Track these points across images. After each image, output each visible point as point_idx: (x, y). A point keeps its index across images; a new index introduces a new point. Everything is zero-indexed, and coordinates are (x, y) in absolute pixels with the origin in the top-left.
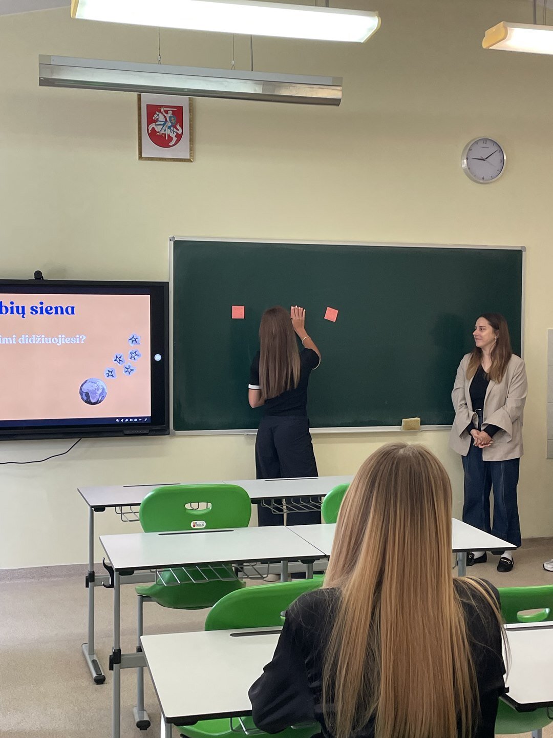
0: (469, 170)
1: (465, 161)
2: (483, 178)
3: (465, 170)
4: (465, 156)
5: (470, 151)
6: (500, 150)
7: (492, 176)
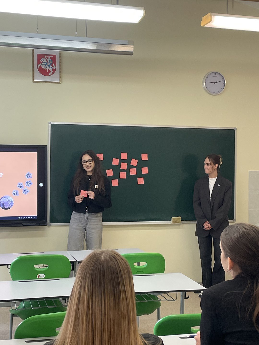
0: (206, 88)
1: (204, 84)
2: (214, 92)
3: (204, 88)
4: (205, 81)
5: (207, 79)
6: (223, 78)
7: (218, 92)
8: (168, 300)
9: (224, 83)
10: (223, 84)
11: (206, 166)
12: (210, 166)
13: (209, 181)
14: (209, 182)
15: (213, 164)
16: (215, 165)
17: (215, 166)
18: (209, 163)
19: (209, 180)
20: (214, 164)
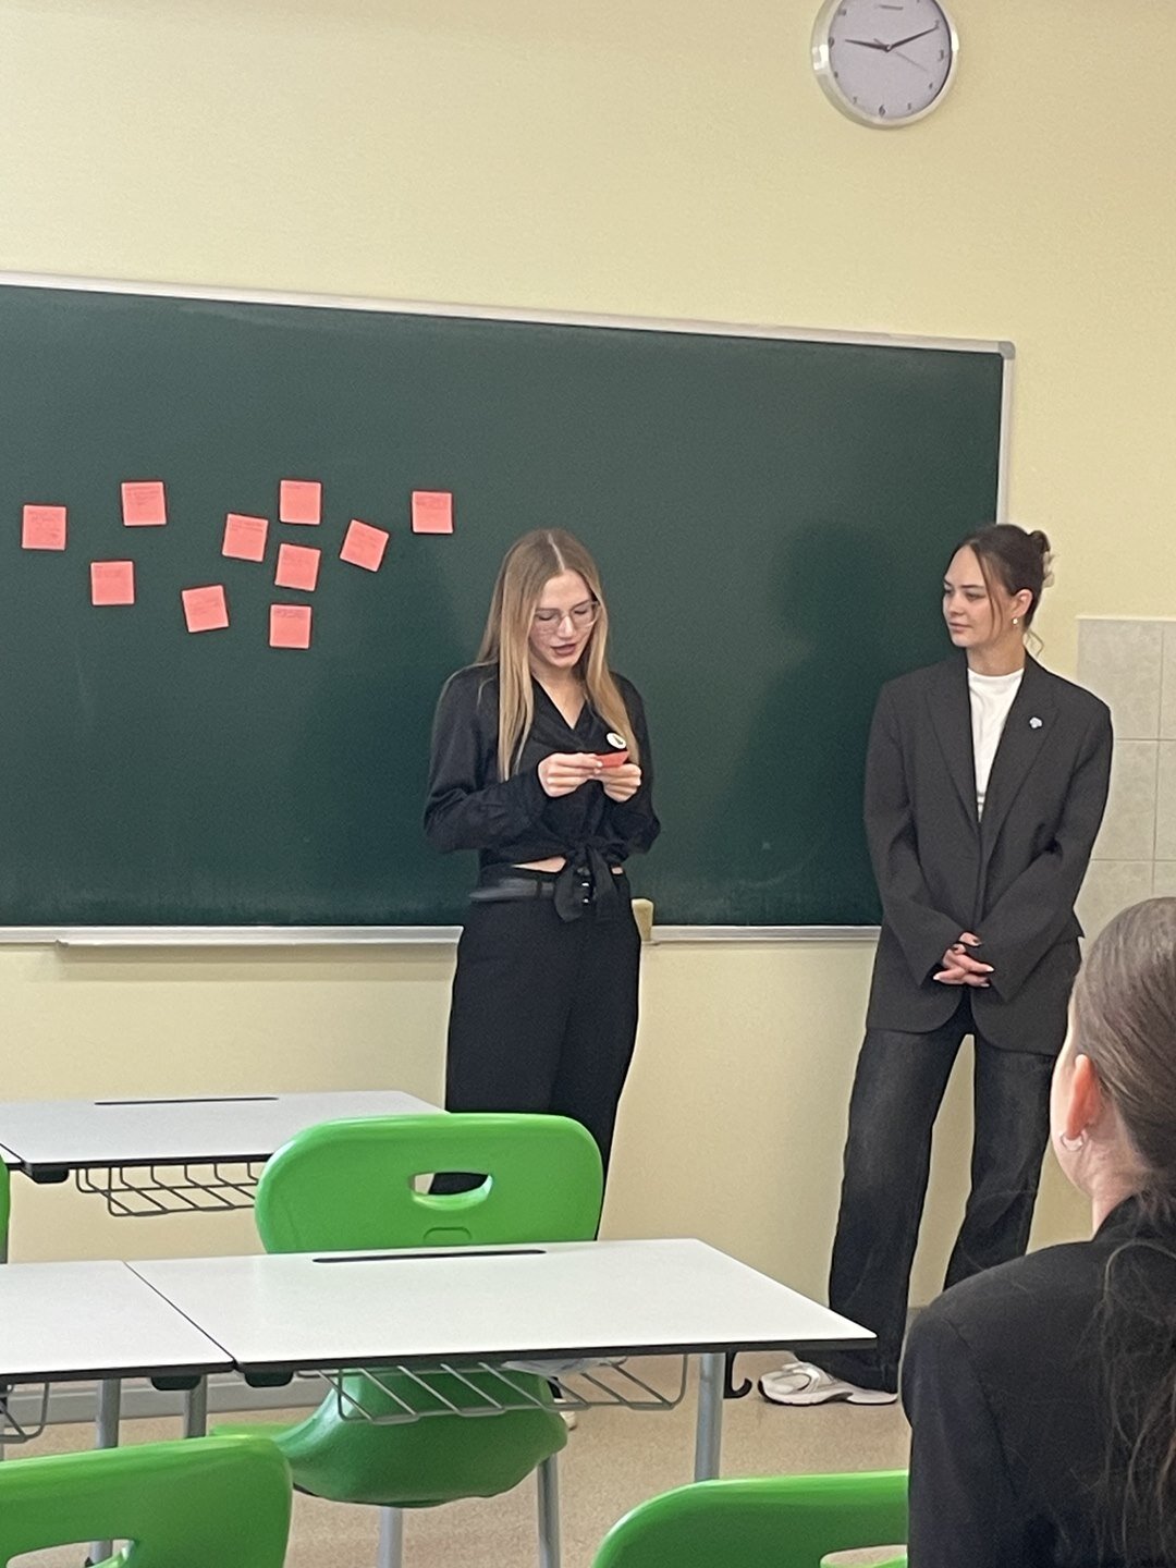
0: (836, 79)
1: (824, 49)
2: (882, 110)
3: (822, 79)
4: (827, 31)
5: (840, 18)
6: (939, 17)
7: (909, 106)
8: (632, 1405)
9: (946, 53)
10: (942, 56)
11: (955, 604)
12: (985, 603)
13: (968, 689)
14: (973, 698)
15: (1001, 589)
16: (1013, 593)
17: (1014, 604)
18: (981, 583)
19: (972, 684)
20: (1006, 585)
